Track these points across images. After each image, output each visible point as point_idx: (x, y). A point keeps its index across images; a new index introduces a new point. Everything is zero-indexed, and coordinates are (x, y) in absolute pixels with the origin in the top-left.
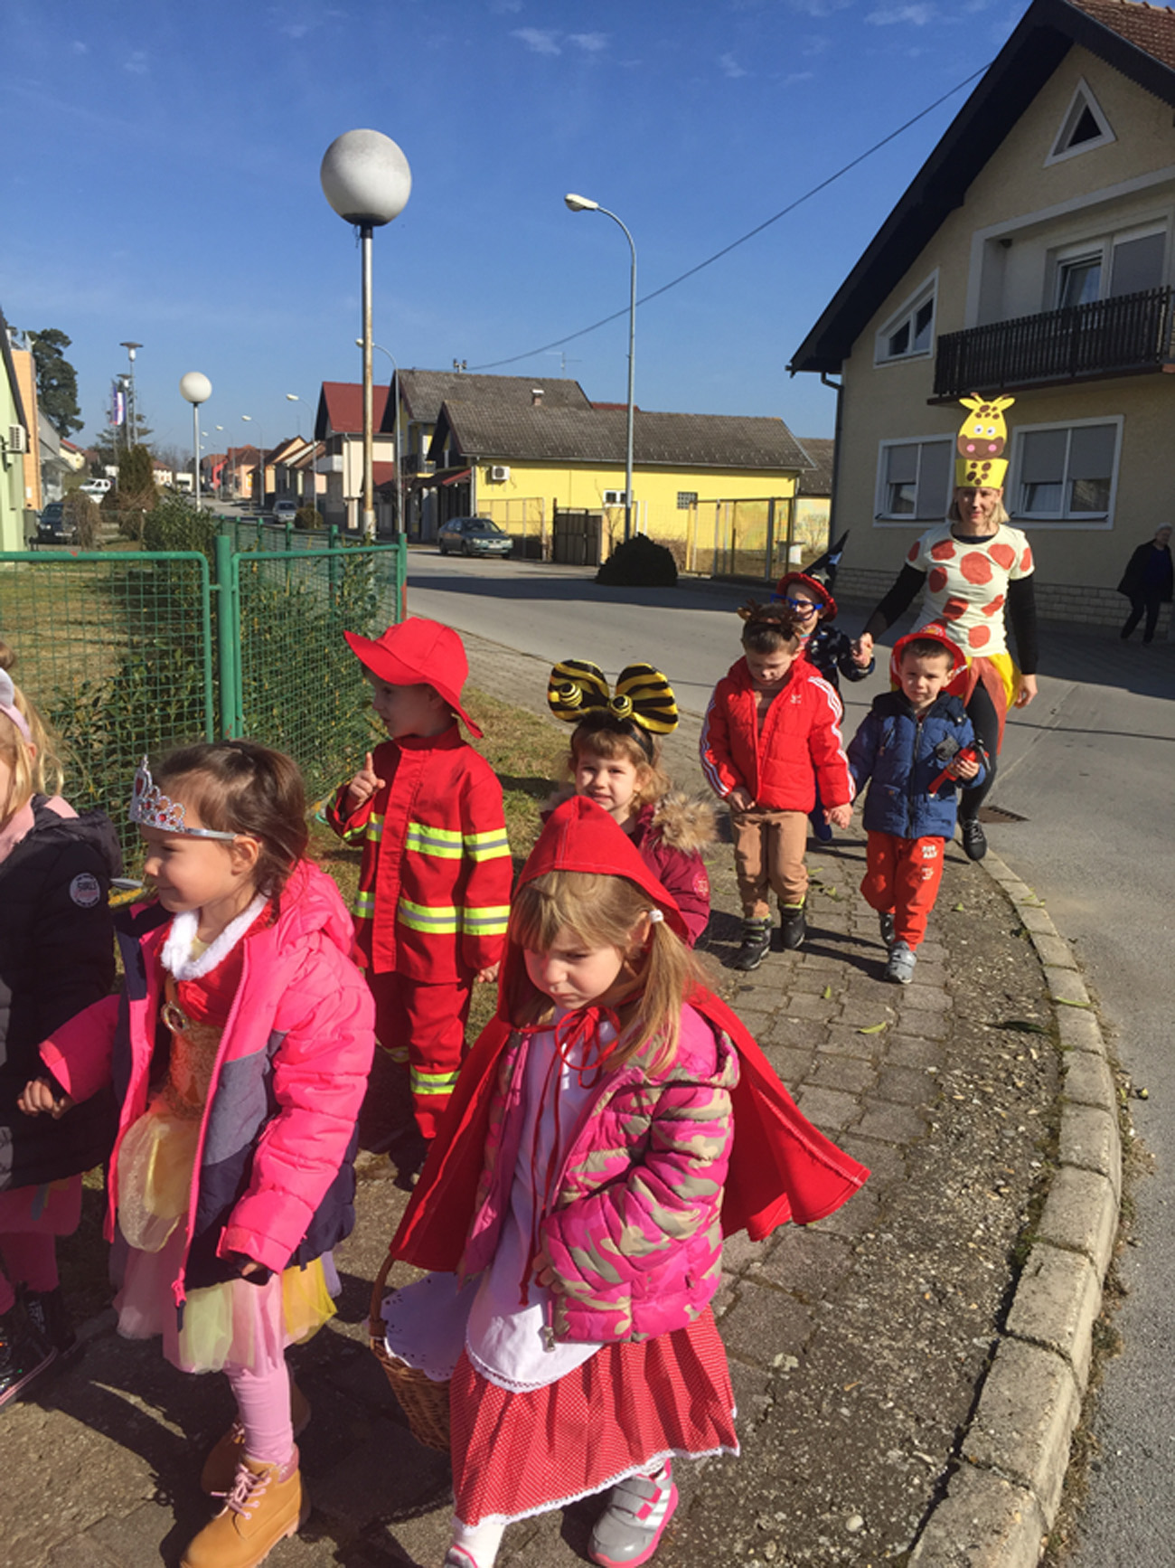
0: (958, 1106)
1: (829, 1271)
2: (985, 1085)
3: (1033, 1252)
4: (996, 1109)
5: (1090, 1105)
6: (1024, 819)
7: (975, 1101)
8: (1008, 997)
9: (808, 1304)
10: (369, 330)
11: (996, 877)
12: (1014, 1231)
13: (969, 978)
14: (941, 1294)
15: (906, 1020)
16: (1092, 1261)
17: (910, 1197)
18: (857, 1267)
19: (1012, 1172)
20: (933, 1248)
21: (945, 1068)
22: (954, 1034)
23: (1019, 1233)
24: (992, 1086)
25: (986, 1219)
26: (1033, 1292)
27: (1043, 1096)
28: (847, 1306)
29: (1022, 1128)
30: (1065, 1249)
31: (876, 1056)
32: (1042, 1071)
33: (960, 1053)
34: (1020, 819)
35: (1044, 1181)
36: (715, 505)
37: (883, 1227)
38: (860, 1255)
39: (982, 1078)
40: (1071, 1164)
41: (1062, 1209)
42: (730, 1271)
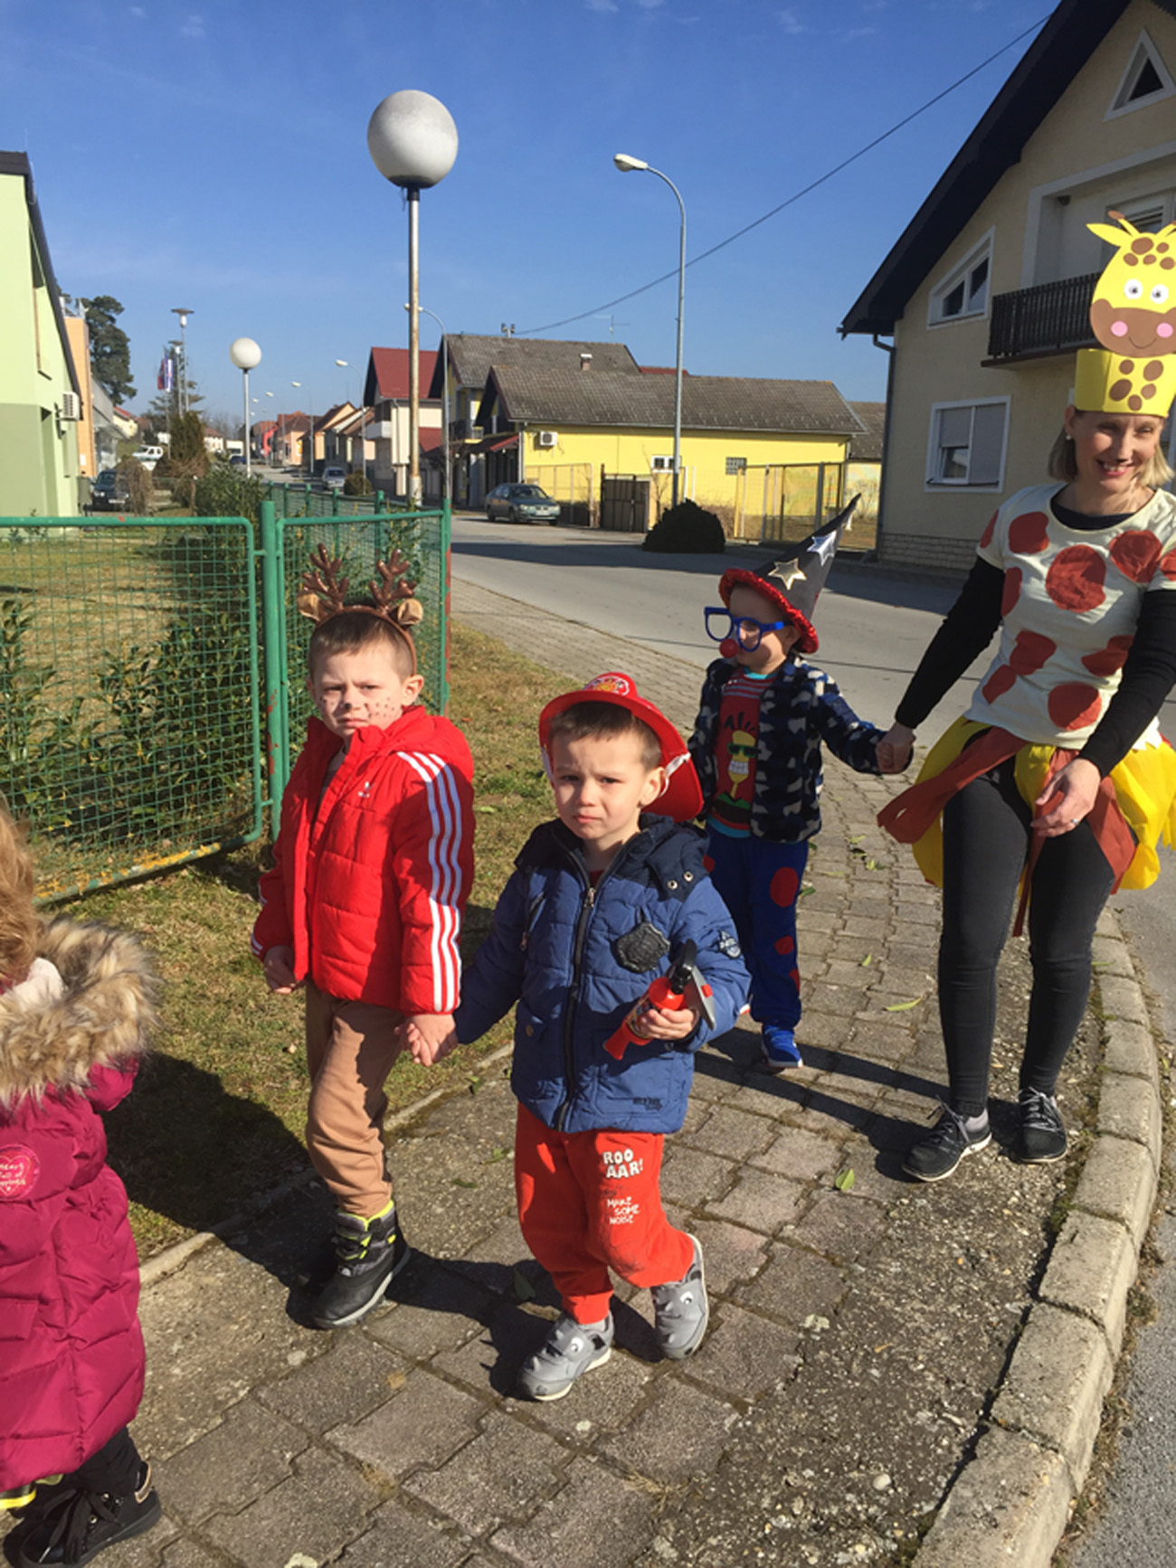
1: (862, 1235)
3: (1068, 1220)
5: (1127, 1074)
9: (841, 1267)
10: (415, 294)
12: (1050, 1198)
14: (974, 1260)
16: (1128, 1229)
18: (890, 1231)
20: (966, 1214)
23: (1055, 1201)
25: (1022, 1186)
26: (1068, 1259)
27: (1083, 1066)
28: (879, 1270)
30: (1101, 1217)
31: (914, 1023)
32: (1083, 1040)
35: (1081, 1149)
36: (764, 470)
37: (917, 1192)
38: (893, 1219)
40: (1110, 1133)
41: (1099, 1178)
42: (763, 1234)
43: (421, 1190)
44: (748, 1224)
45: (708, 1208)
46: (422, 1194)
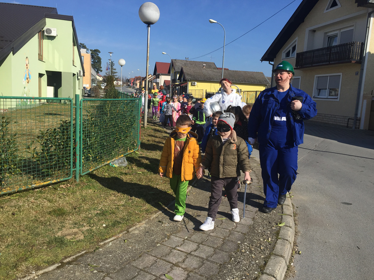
0: (242, 253)
2: (252, 248)
4: (252, 255)
5: (278, 255)
7: (247, 252)
8: (269, 222)
10: (148, 48)
13: (261, 216)
15: (238, 228)
19: (248, 275)
21: (243, 242)
22: (250, 232)
27: (267, 252)
29: (257, 261)
31: (225, 237)
32: (270, 244)
33: (249, 238)
35: (256, 278)
40: (266, 273)
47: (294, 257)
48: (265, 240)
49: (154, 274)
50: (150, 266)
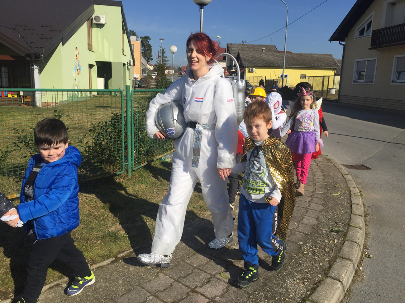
0: (304, 254)
2: (315, 249)
4: (316, 257)
5: (345, 258)
6: (371, 169)
7: (310, 254)
8: (336, 223)
11: (349, 186)
12: (303, 296)
13: (326, 216)
15: (300, 227)
17: (274, 282)
19: (311, 277)
21: (305, 243)
22: (313, 233)
23: (304, 297)
24: (317, 250)
25: (296, 291)
27: (332, 255)
29: (321, 264)
32: (336, 246)
33: (312, 239)
34: (369, 169)
35: (320, 281)
37: (262, 290)
38: (250, 298)
39: (316, 247)
40: (331, 277)
41: (321, 291)
42: (209, 299)
43: (119, 275)
44: (206, 295)
45: (197, 289)
46: (118, 277)
47: (364, 261)
48: (331, 242)
49: (208, 272)
50: (204, 264)
